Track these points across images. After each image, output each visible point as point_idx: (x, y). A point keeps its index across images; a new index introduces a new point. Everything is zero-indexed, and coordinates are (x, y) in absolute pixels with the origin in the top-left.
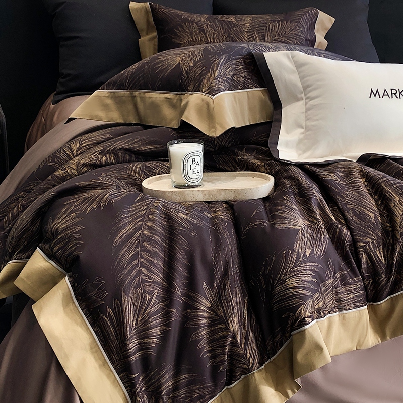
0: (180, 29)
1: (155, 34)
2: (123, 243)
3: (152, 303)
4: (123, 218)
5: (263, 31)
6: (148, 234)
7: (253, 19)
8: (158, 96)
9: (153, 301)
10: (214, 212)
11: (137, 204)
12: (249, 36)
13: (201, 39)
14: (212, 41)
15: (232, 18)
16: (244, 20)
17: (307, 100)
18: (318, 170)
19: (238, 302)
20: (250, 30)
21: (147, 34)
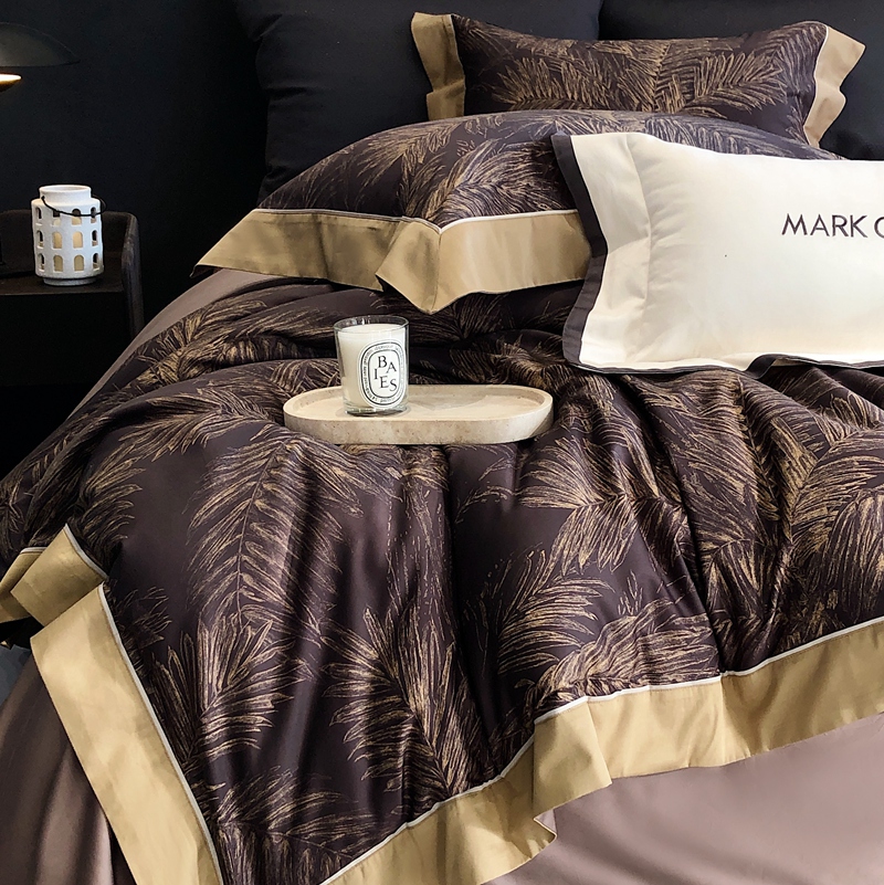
0: (509, 72)
1: (461, 82)
2: (211, 523)
3: (258, 645)
4: (219, 473)
5: (692, 75)
6: (264, 506)
7: (671, 49)
8: (358, 224)
9: (261, 641)
10: (410, 467)
11: (254, 446)
12: (658, 86)
13: (553, 94)
14: (576, 97)
15: (625, 48)
16: (652, 51)
17: (655, 238)
18: (645, 387)
19: (432, 653)
20: (662, 72)
21: (446, 84)
